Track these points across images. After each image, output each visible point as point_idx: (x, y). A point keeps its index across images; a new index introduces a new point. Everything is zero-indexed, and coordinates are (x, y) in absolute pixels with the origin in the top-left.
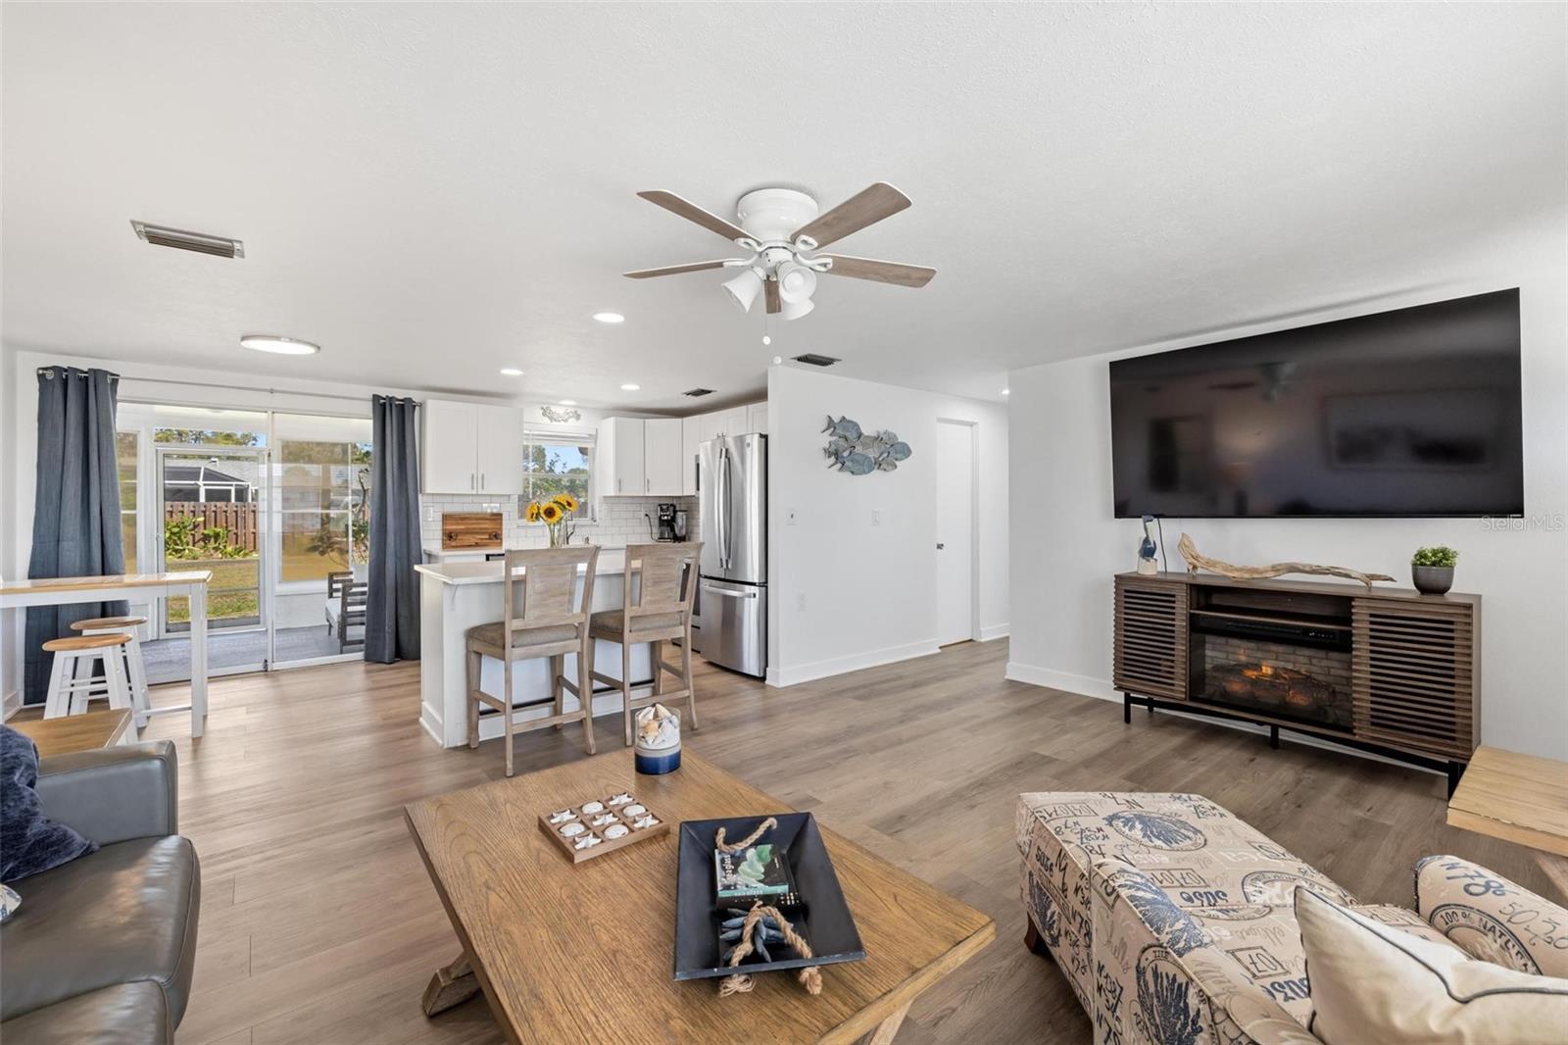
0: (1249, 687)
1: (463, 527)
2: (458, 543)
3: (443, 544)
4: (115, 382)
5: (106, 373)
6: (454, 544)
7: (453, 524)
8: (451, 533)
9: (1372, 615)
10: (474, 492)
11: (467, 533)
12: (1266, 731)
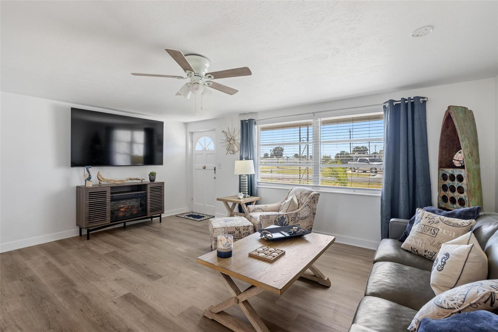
0: (124, 213)
9: (150, 188)
12: (122, 225)
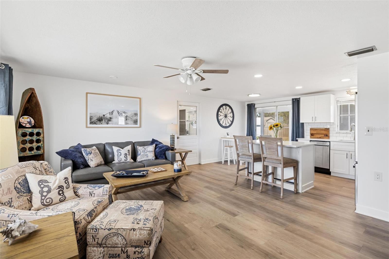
1: (316, 132)
2: (314, 137)
3: (310, 137)
4: (255, 105)
5: (253, 104)
6: (313, 137)
7: (313, 131)
8: (312, 134)
10: (313, 122)
11: (317, 134)
